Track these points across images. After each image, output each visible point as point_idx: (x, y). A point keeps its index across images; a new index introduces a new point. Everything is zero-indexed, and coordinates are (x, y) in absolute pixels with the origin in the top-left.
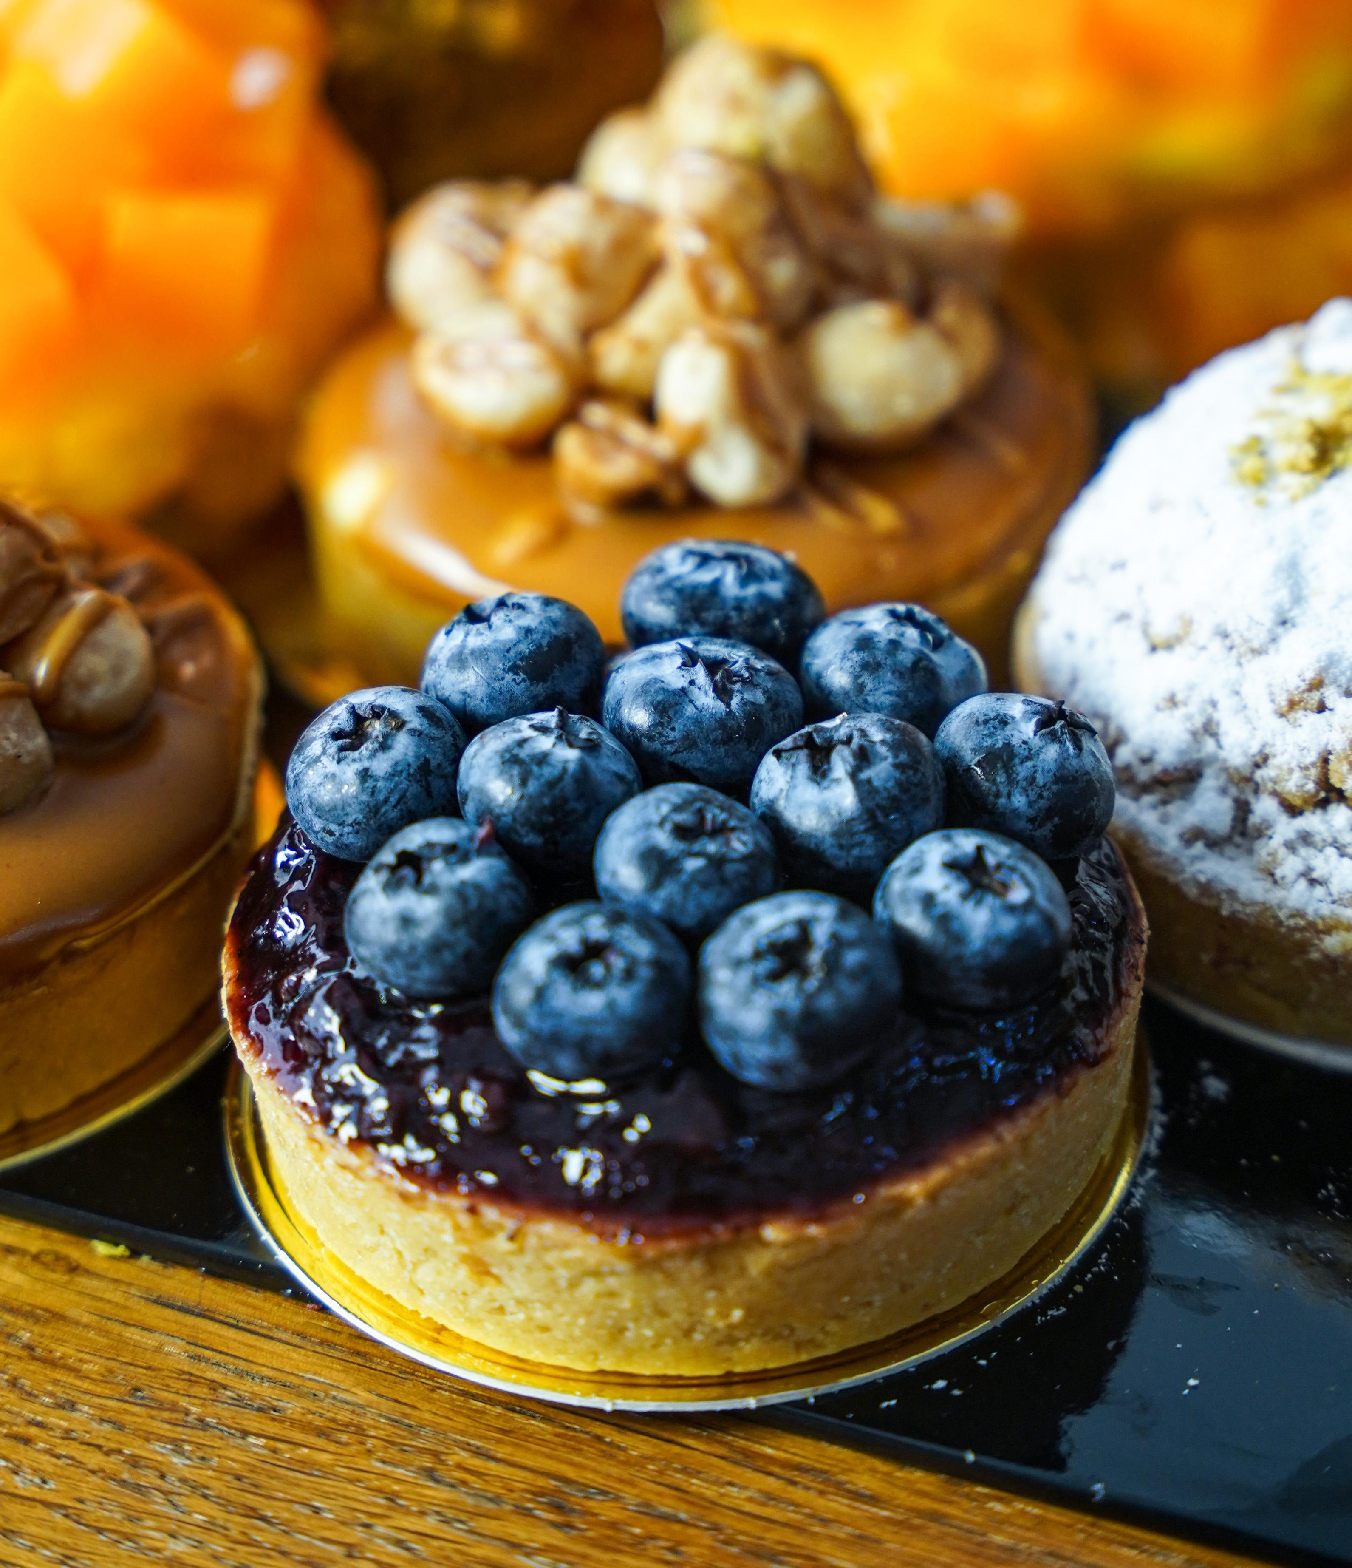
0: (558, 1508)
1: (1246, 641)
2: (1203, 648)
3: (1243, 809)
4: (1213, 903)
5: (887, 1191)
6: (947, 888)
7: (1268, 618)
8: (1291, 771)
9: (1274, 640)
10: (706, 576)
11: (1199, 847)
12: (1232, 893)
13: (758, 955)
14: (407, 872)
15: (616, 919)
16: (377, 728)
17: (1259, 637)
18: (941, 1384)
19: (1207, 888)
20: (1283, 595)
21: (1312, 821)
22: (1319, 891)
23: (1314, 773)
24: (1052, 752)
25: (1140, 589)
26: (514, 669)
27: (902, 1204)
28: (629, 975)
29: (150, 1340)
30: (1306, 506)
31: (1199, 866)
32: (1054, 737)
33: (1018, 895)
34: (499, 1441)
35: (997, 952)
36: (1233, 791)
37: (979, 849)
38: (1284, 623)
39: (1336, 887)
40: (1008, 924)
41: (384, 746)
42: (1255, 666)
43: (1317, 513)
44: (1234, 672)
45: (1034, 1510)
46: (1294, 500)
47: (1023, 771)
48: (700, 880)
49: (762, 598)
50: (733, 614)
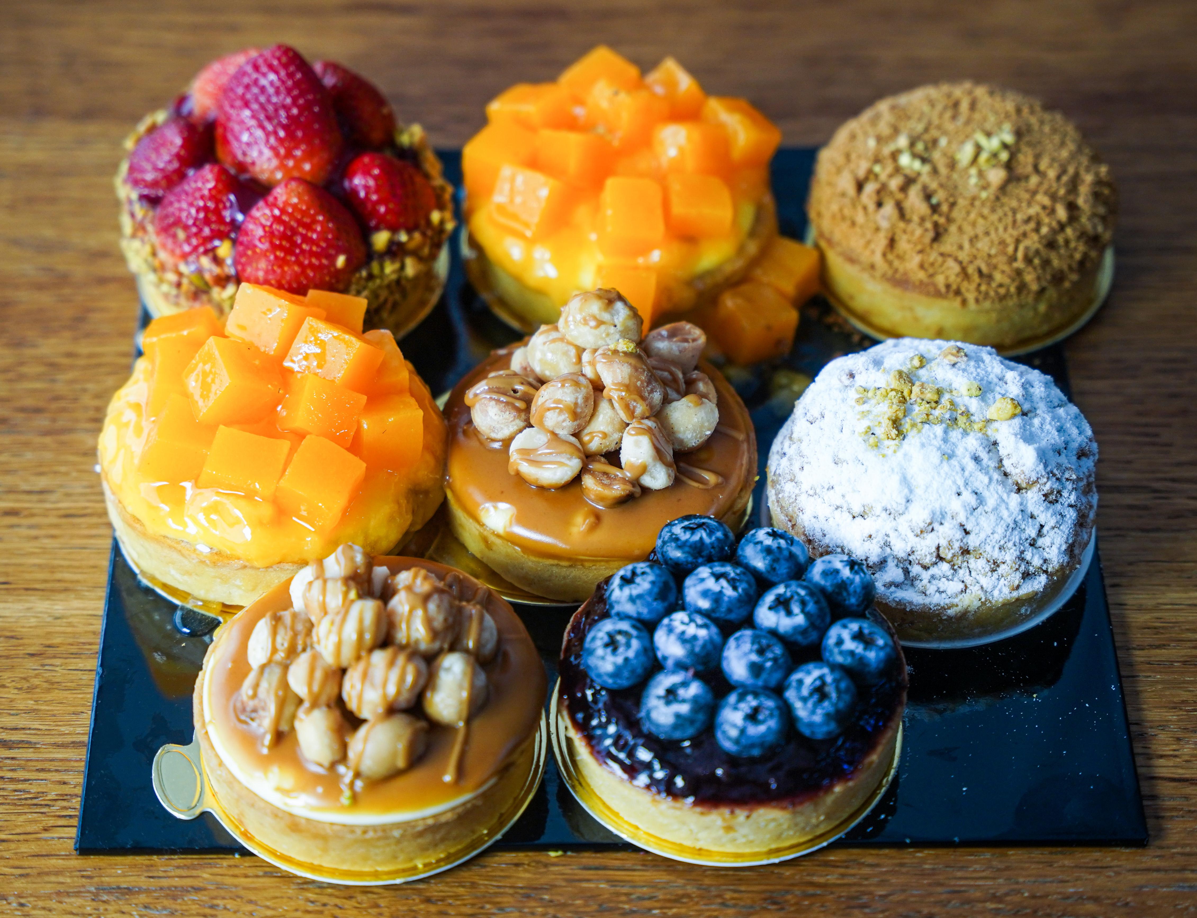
0: (774, 903)
1: (897, 511)
2: (879, 516)
3: (906, 572)
4: (903, 607)
5: (867, 761)
6: (857, 648)
7: (904, 501)
8: (926, 556)
9: (906, 508)
10: (696, 537)
11: (893, 589)
12: (911, 603)
13: (811, 694)
14: (671, 697)
15: (756, 695)
16: (620, 638)
17: (901, 509)
18: (883, 816)
19: (899, 603)
20: (906, 491)
21: (933, 570)
22: (944, 595)
23: (935, 554)
24: (857, 579)
25: (843, 496)
26: (656, 599)
27: (871, 763)
28: (771, 716)
29: (592, 885)
30: (900, 454)
31: (894, 595)
32: (857, 573)
33: (881, 642)
34: (740, 885)
35: (882, 666)
36: (902, 565)
37: (861, 628)
38: (908, 501)
39: (949, 592)
40: (882, 654)
41: (628, 645)
42: (901, 520)
43: (905, 455)
44: (894, 523)
45: (932, 852)
46: (895, 452)
47: (851, 589)
48: (773, 669)
49: (718, 539)
50: (712, 550)
